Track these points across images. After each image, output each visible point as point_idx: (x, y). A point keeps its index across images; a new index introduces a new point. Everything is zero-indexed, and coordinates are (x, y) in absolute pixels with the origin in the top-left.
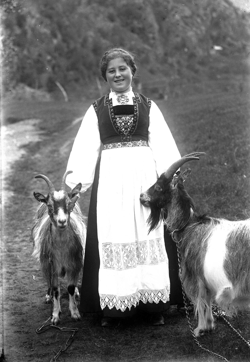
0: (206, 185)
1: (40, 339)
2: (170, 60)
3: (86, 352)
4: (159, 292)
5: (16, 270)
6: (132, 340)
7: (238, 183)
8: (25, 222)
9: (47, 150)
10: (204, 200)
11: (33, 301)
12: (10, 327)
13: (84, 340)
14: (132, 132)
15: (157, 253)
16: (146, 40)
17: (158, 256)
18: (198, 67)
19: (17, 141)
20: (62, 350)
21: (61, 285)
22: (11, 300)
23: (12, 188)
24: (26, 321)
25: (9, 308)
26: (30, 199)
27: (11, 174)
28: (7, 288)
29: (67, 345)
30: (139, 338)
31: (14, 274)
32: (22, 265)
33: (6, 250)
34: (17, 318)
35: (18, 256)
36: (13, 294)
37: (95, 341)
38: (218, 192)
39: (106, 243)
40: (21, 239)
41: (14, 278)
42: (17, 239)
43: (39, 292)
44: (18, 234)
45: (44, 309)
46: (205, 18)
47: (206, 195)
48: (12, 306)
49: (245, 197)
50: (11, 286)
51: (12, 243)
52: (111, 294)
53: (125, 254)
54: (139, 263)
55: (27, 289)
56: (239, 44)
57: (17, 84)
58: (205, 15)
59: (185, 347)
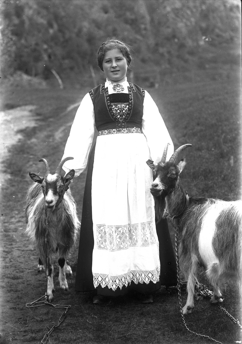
0: (195, 170)
1: (34, 315)
2: (161, 50)
3: (78, 328)
4: (150, 273)
5: (12, 249)
6: (122, 317)
7: (225, 168)
8: (21, 203)
9: (42, 135)
10: (193, 184)
11: (28, 279)
12: (5, 304)
13: (76, 316)
14: (127, 119)
15: (148, 235)
16: (138, 31)
17: (149, 238)
18: (187, 56)
19: (14, 126)
20: (55, 326)
21: (54, 264)
22: (7, 277)
23: (9, 170)
24: (21, 298)
25: (5, 286)
26: (27, 181)
27: (8, 158)
28: (3, 266)
29: (60, 322)
30: (129, 315)
31: (10, 253)
32: (18, 244)
33: (2, 230)
34: (13, 295)
35: (14, 236)
36: (9, 272)
37: (87, 318)
38: (206, 177)
39: (100, 225)
40: (17, 220)
41: (10, 257)
42: (13, 220)
43: (34, 270)
44: (14, 215)
45: (39, 287)
46: (194, 10)
47: (194, 180)
48: (7, 283)
49: (232, 181)
50: (7, 265)
51: (8, 224)
52: (104, 273)
53: (118, 236)
54: (132, 244)
55: (23, 268)
56: (226, 35)
57: (15, 72)
58: (195, 7)
59: (173, 324)
